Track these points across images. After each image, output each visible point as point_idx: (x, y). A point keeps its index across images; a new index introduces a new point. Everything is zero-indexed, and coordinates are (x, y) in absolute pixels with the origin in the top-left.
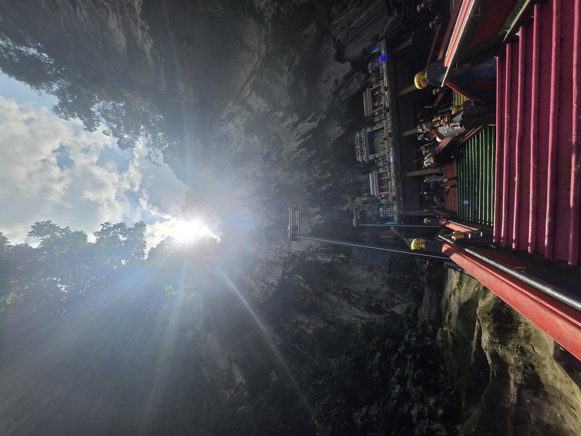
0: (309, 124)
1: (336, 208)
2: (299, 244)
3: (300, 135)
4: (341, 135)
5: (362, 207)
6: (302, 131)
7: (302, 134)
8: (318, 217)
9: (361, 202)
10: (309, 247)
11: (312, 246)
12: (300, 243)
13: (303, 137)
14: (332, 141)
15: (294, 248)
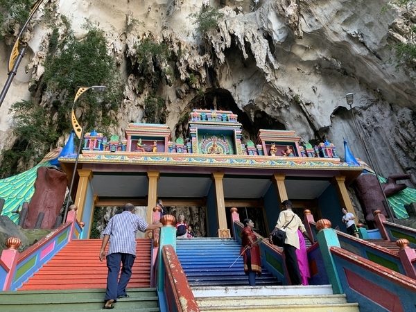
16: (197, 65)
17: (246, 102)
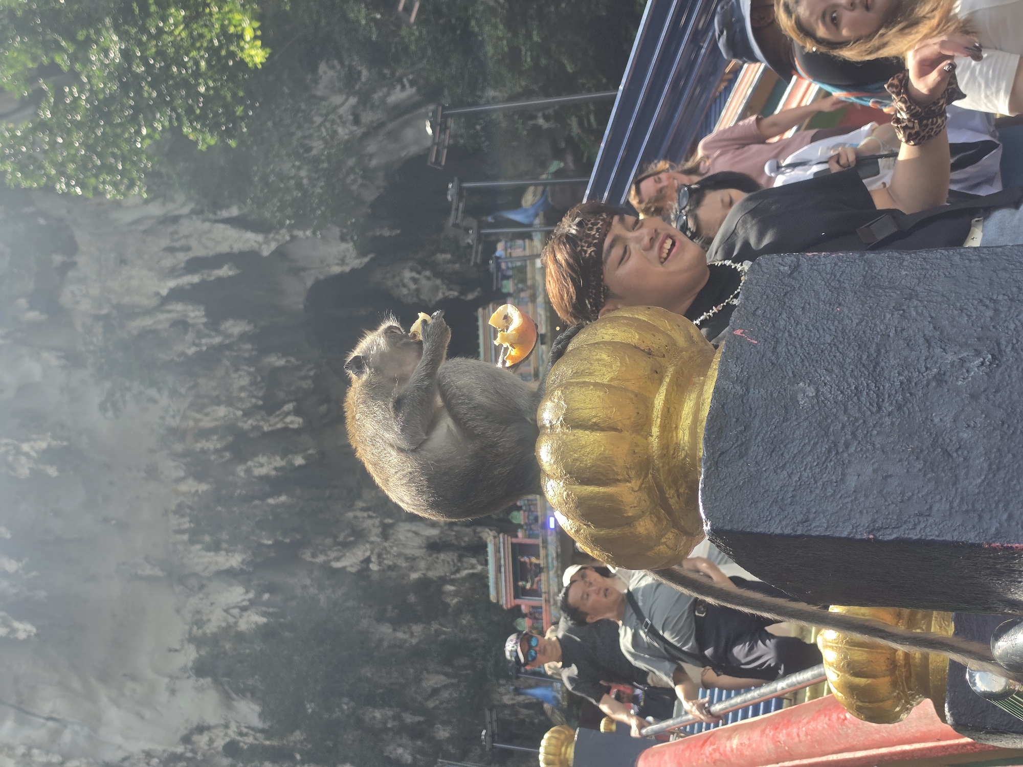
0: (231, 233)
1: (314, 555)
2: (142, 717)
3: (182, 257)
4: (347, 269)
5: (422, 564)
6: (193, 243)
7: (191, 255)
8: (237, 594)
9: (418, 541)
10: (191, 733)
11: (209, 728)
12: (147, 714)
13: (195, 265)
14: (309, 283)
15: (118, 740)
16: (253, 383)
17: (348, 247)
